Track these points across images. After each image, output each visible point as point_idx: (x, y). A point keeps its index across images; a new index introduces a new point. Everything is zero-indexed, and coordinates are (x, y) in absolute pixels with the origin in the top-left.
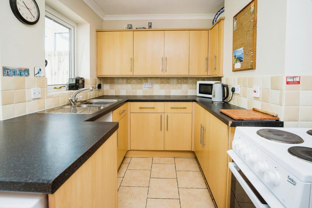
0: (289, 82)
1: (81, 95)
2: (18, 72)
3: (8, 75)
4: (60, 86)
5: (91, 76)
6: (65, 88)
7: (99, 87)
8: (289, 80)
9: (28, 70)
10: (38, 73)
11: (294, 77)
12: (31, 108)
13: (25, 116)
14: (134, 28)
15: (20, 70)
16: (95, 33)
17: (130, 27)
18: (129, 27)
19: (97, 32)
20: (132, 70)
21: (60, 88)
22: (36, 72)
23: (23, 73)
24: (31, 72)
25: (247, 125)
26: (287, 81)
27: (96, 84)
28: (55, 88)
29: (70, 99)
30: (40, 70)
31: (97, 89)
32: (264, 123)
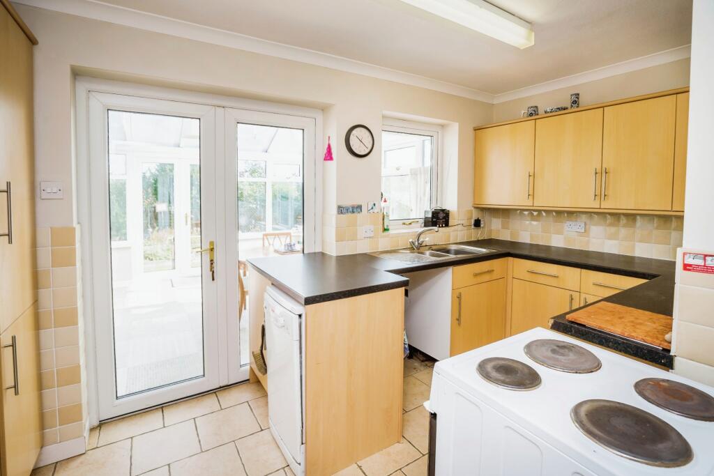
0: (690, 265)
1: (437, 236)
2: (351, 210)
3: (342, 213)
4: (410, 221)
5: (459, 206)
6: (419, 225)
7: (477, 223)
8: (689, 261)
9: (361, 206)
10: (372, 208)
11: (706, 256)
12: (362, 247)
13: (356, 255)
14: (541, 111)
15: (353, 208)
16: (471, 133)
17: (533, 113)
18: (531, 111)
19: (475, 130)
20: (531, 195)
21: (410, 224)
22: (370, 208)
23: (355, 210)
24: (364, 209)
25: (583, 335)
26: (686, 262)
27: (471, 218)
28: (404, 224)
29: (411, 240)
30: (374, 205)
31: (473, 227)
32: (619, 344)
